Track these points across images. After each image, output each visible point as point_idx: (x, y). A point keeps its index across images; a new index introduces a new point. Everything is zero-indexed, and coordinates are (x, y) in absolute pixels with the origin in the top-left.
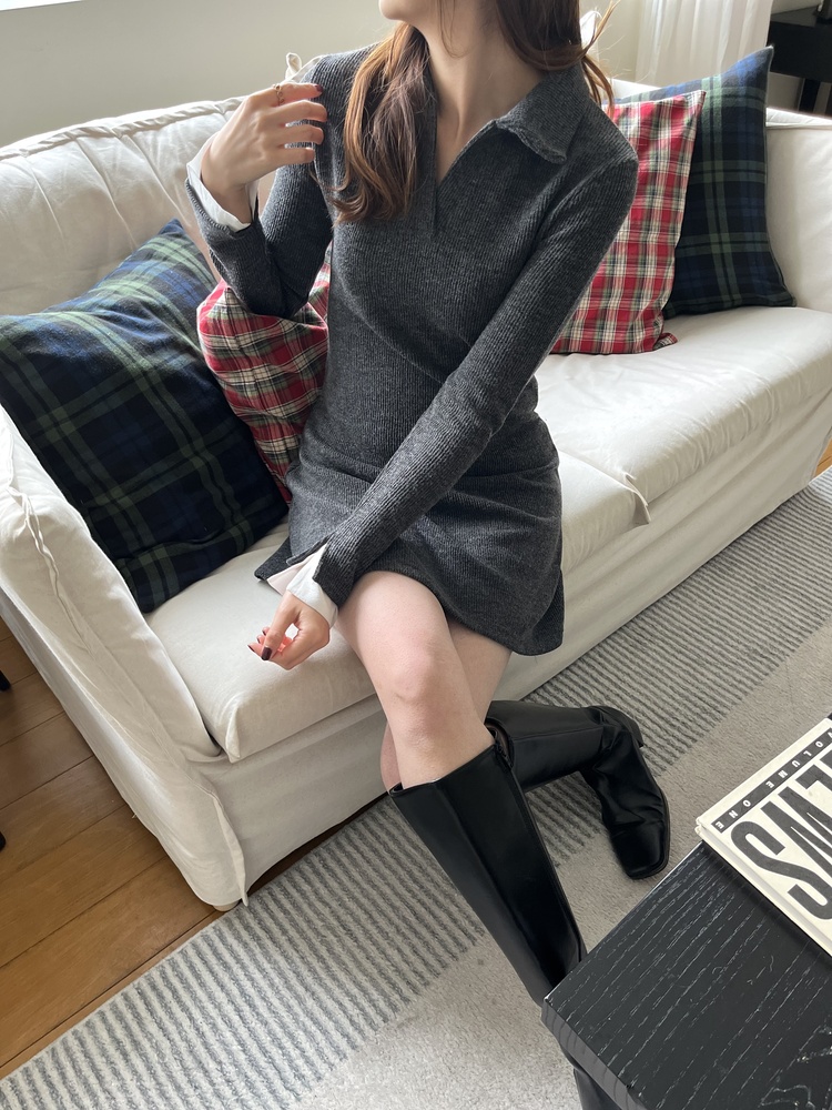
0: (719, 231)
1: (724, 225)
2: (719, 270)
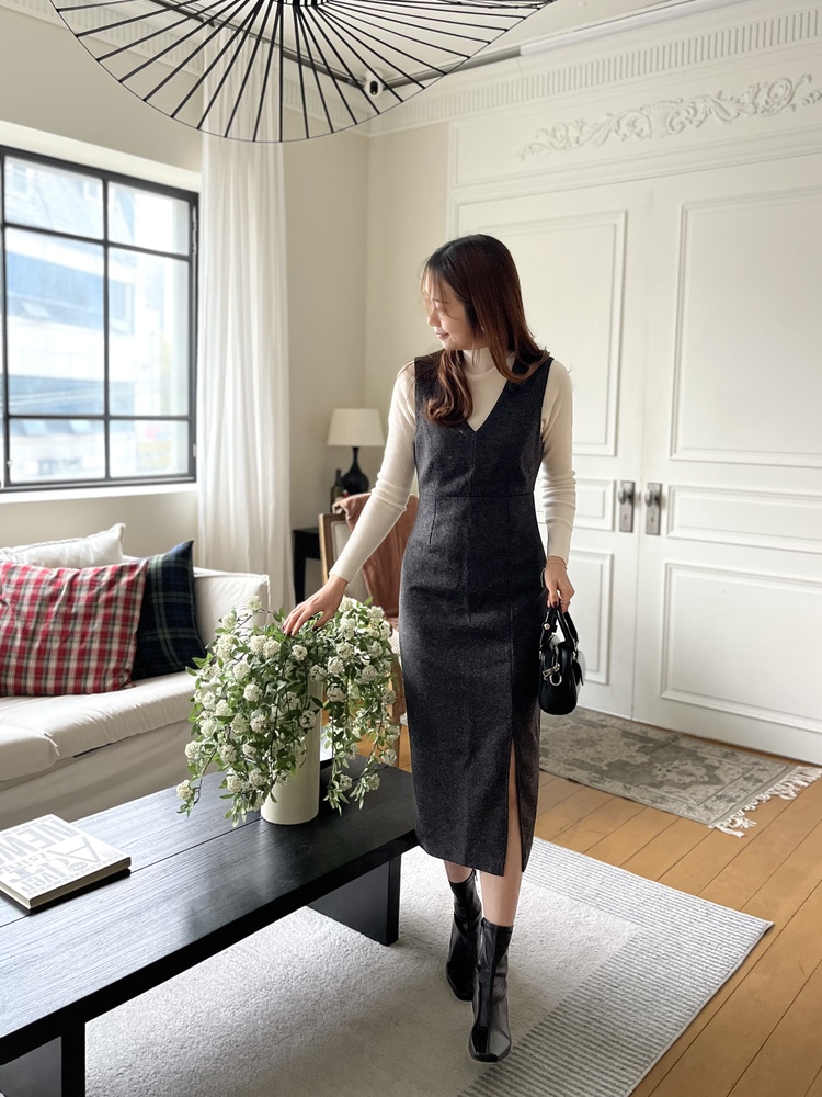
0: (162, 627)
1: (165, 624)
2: (164, 649)
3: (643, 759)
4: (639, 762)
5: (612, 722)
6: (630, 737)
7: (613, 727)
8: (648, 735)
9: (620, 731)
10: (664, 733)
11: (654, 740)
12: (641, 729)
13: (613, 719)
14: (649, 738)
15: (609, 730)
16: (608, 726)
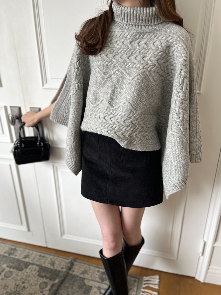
5: (33, 256)
6: (43, 274)
7: (33, 264)
8: (56, 267)
9: (37, 268)
10: (65, 260)
11: (59, 272)
12: (51, 259)
13: (34, 252)
14: (56, 270)
15: (30, 271)
16: (30, 264)
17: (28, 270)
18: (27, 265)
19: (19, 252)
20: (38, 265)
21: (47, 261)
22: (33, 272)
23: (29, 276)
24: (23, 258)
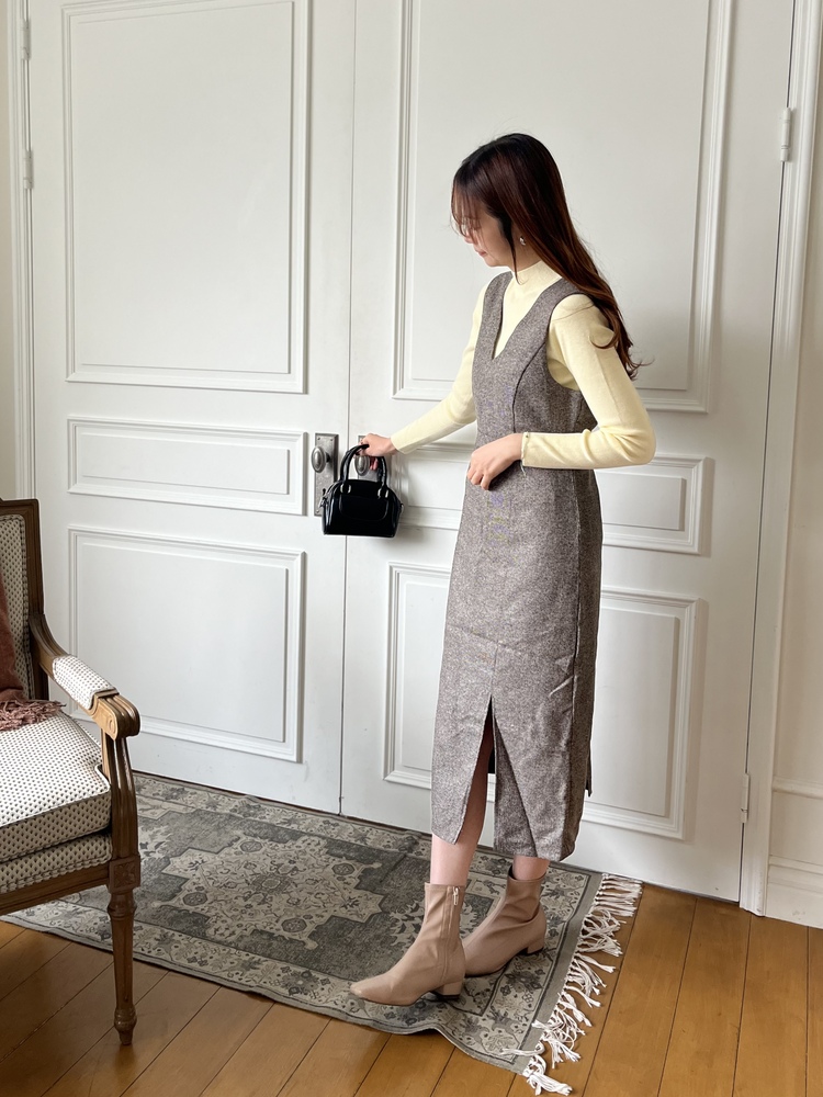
3: (370, 905)
4: (367, 912)
5: (307, 822)
6: (341, 852)
7: (310, 835)
8: (369, 843)
9: (323, 843)
10: (392, 835)
11: (380, 851)
12: (355, 830)
13: (308, 816)
14: (370, 848)
15: (306, 844)
16: (302, 834)
17: (299, 842)
18: (295, 835)
19: (272, 814)
20: (324, 838)
21: (347, 833)
22: (312, 847)
23: (305, 853)
24: (281, 823)
